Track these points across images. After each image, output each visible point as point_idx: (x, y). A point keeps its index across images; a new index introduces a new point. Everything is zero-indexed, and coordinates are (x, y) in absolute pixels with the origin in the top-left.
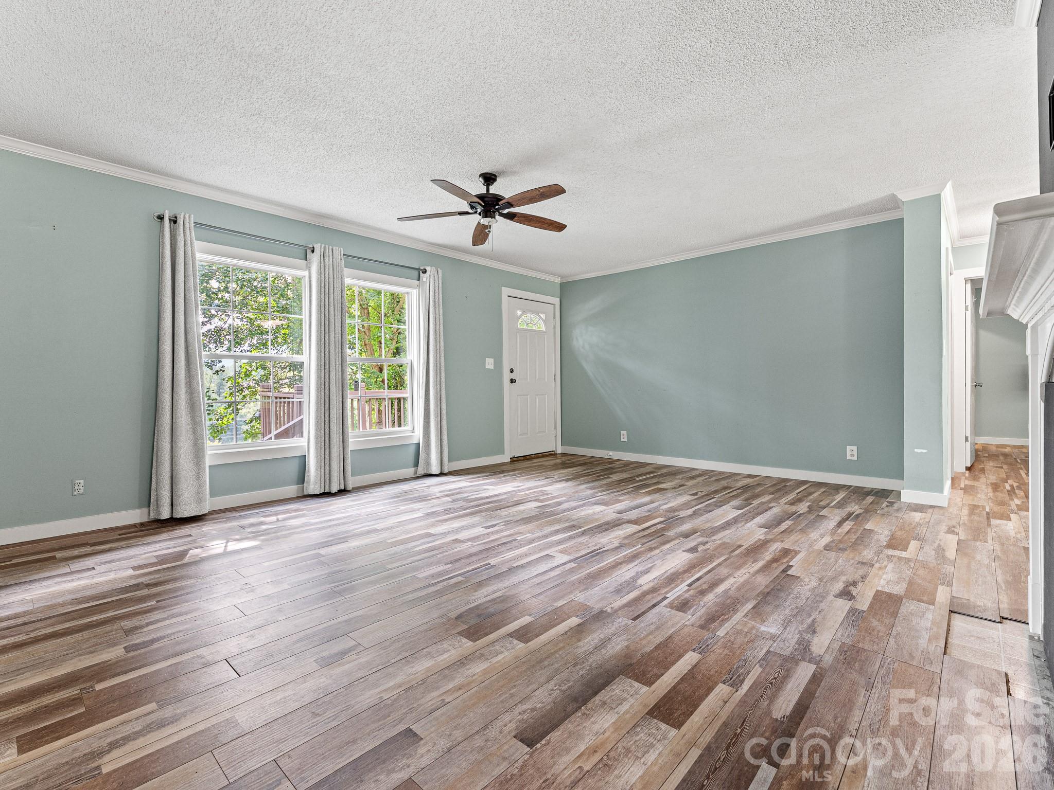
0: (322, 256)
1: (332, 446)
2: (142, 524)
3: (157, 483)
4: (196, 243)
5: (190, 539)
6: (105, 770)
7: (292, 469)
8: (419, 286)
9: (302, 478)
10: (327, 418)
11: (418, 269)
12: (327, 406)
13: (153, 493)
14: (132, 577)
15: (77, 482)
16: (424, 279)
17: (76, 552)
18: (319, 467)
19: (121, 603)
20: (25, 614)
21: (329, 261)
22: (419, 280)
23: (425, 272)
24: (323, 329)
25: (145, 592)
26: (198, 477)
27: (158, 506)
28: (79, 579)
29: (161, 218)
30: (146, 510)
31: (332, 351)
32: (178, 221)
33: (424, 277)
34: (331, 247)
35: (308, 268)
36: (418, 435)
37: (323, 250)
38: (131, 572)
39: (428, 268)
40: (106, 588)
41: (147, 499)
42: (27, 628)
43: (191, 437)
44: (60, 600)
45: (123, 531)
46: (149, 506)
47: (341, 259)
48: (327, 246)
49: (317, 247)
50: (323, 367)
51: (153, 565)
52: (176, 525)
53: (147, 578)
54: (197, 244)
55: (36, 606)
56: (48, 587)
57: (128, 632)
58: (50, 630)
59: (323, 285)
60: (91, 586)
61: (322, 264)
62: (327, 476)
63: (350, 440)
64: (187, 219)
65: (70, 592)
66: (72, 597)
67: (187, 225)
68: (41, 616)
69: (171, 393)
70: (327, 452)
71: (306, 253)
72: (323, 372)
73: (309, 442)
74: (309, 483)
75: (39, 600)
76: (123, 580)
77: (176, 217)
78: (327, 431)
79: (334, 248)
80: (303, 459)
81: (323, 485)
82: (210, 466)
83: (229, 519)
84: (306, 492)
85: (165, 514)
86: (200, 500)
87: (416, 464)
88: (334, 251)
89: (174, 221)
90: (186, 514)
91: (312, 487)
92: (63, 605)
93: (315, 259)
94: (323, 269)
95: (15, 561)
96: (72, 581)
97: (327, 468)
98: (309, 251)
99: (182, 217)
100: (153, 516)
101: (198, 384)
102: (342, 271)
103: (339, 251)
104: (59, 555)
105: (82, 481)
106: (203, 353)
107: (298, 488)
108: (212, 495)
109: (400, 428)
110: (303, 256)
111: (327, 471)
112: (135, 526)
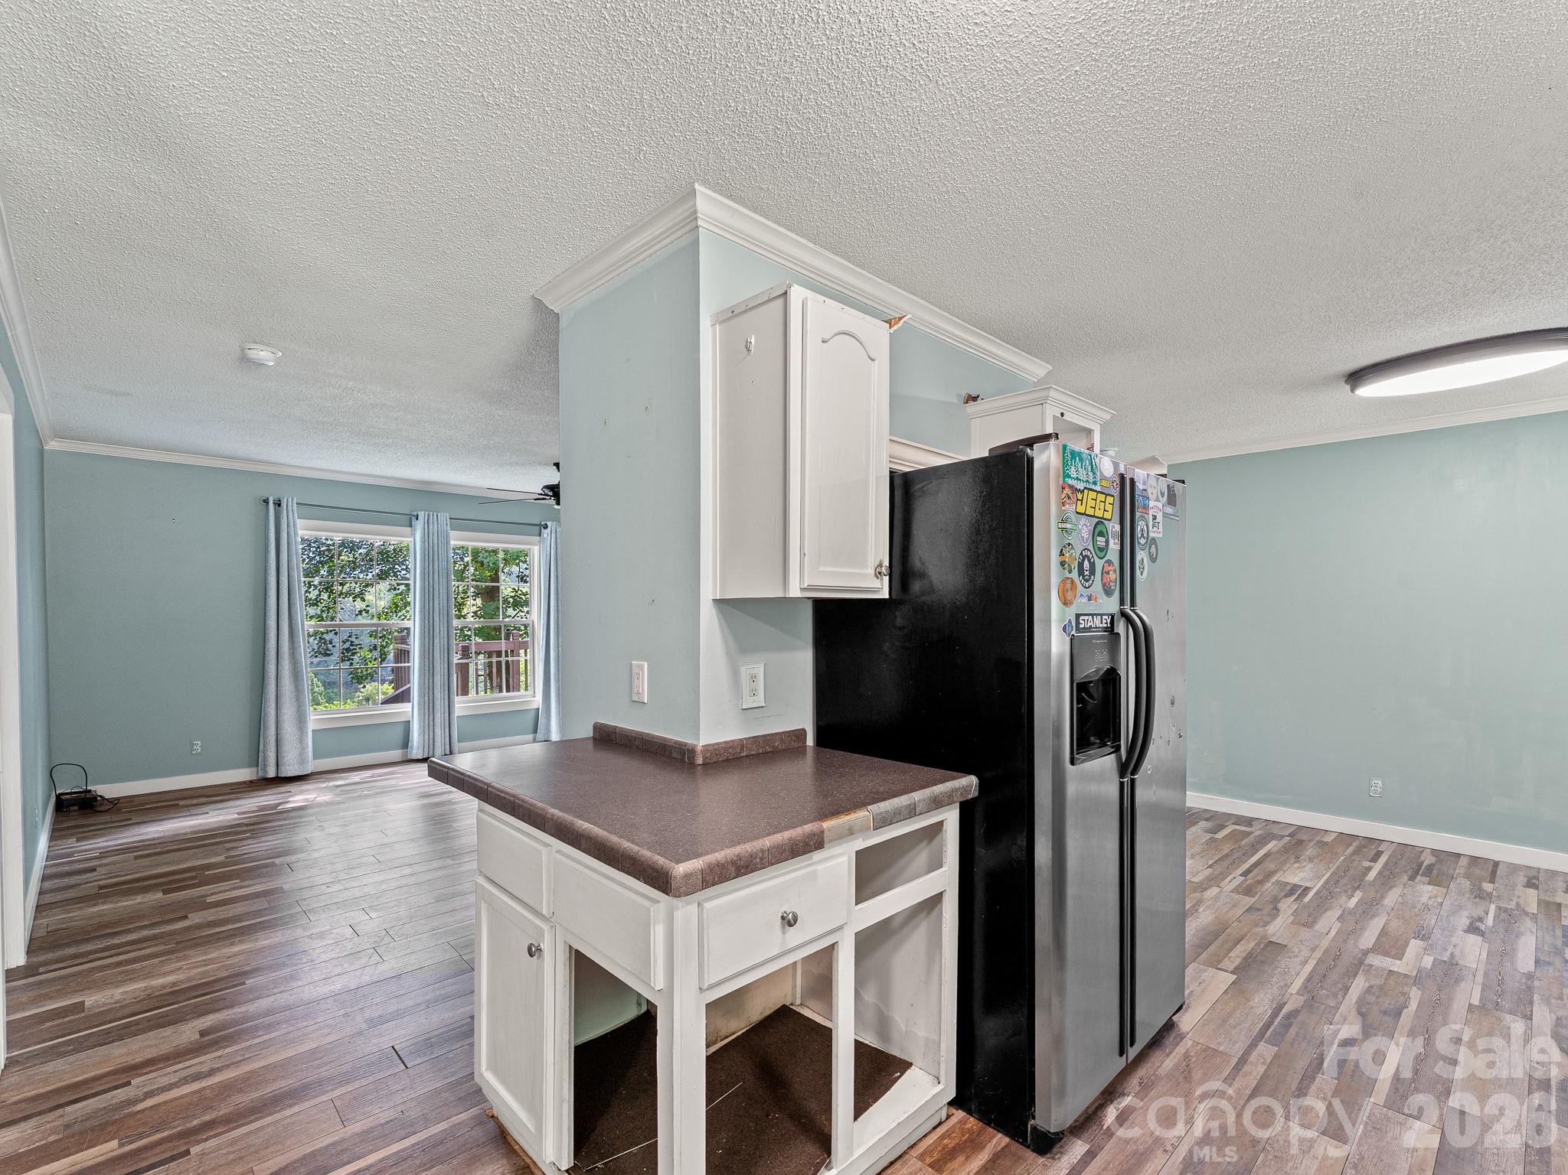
0: (426, 524)
1: (435, 712)
2: (251, 782)
3: (264, 745)
4: (298, 521)
5: (290, 794)
6: (208, 901)
7: (397, 734)
8: (539, 542)
9: (406, 743)
10: (431, 685)
11: (540, 525)
12: (431, 672)
13: (261, 754)
14: (236, 819)
15: (196, 742)
16: (545, 535)
17: (194, 801)
18: (422, 732)
19: (229, 834)
20: (158, 838)
21: (434, 528)
22: (540, 536)
23: (546, 527)
24: (427, 597)
25: (245, 828)
26: (301, 740)
27: (265, 766)
28: (197, 819)
29: (266, 501)
30: (256, 768)
31: (437, 618)
32: (282, 504)
33: (545, 533)
34: (435, 514)
35: (413, 535)
36: (538, 701)
37: (427, 517)
38: (236, 816)
39: (549, 524)
40: (216, 825)
41: (255, 758)
42: (162, 845)
43: (295, 704)
44: (183, 831)
45: (234, 787)
46: (258, 766)
47: (447, 524)
48: (431, 513)
49: (421, 515)
50: (427, 634)
51: (253, 812)
52: (281, 783)
53: (248, 820)
54: (300, 522)
55: (166, 834)
56: (174, 823)
57: (228, 850)
58: (175, 847)
59: (427, 553)
60: (206, 824)
61: (426, 531)
62: (431, 741)
63: (456, 706)
64: (290, 503)
65: (190, 827)
66: (192, 830)
67: (290, 508)
68: (170, 840)
69: (276, 664)
70: (431, 718)
71: (410, 520)
72: (427, 639)
73: (413, 708)
74: (412, 747)
75: (168, 831)
76: (229, 821)
77: (280, 501)
78: (431, 698)
79: (439, 514)
80: (407, 724)
81: (426, 750)
82: (313, 731)
83: (329, 780)
84: (409, 757)
85: (272, 774)
86: (302, 761)
87: (535, 731)
88: (439, 517)
89: (278, 504)
90: (290, 774)
91: (415, 751)
92: (185, 834)
93: (419, 525)
94: (426, 537)
95: (147, 806)
96: (192, 820)
97: (431, 734)
98: (414, 519)
99: (285, 501)
100: (261, 774)
101: (301, 655)
102: (448, 536)
103: (444, 517)
104: (181, 803)
105: (199, 742)
106: (306, 623)
107: (403, 753)
108: (315, 757)
109: (508, 694)
110: (408, 523)
111: (431, 736)
112: (245, 782)
